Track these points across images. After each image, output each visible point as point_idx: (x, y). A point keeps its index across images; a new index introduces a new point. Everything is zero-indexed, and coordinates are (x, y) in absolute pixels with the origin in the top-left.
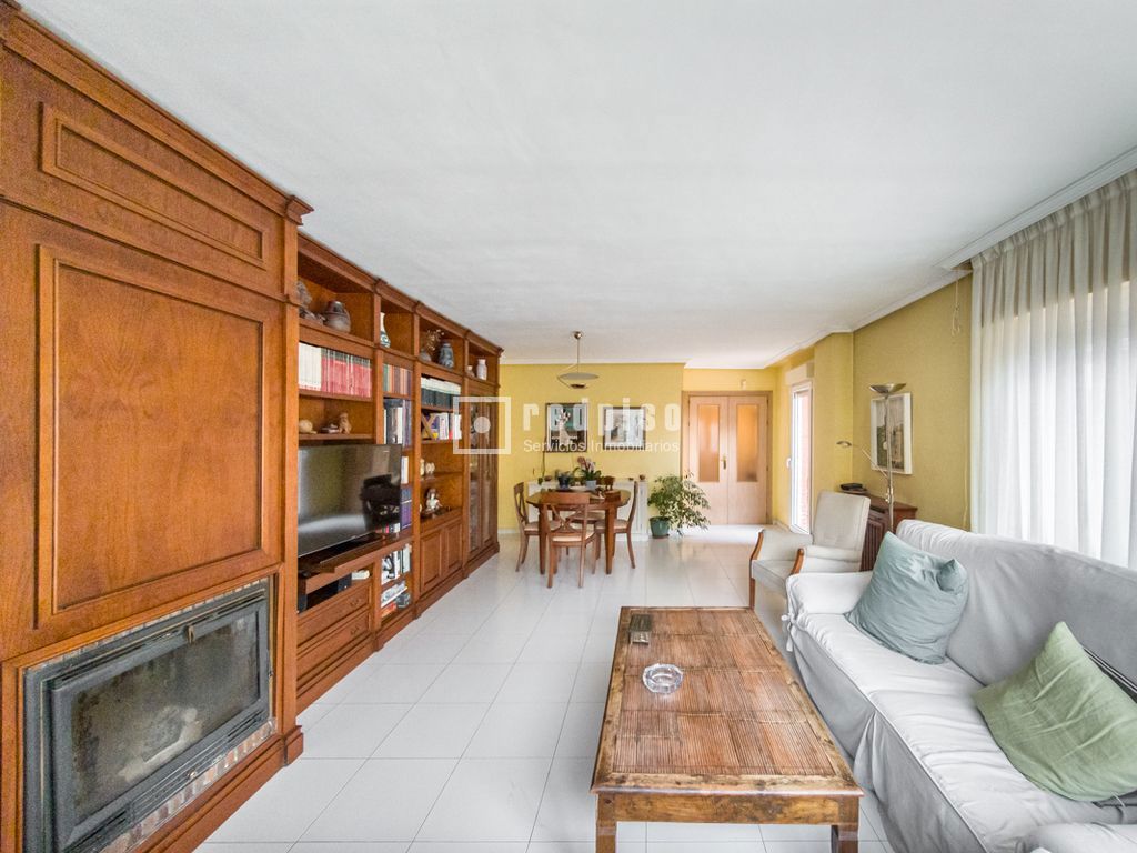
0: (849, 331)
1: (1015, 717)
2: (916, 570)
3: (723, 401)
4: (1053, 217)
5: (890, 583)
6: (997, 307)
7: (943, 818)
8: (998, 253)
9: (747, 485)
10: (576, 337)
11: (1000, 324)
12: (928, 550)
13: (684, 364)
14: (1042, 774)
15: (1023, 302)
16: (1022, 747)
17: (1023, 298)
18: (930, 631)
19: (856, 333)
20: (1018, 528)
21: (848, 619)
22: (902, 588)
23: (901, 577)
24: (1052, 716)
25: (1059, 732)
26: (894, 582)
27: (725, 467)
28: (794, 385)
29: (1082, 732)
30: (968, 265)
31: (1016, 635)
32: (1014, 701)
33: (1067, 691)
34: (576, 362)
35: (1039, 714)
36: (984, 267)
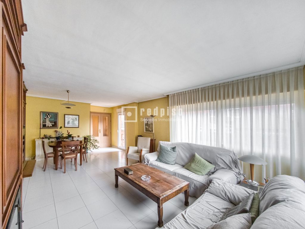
0: (138, 102)
1: (194, 167)
2: (169, 149)
3: (99, 115)
4: (183, 92)
5: (165, 152)
6: (174, 104)
7: (195, 183)
8: (174, 95)
9: (105, 137)
10: (68, 92)
11: (175, 107)
12: (170, 146)
13: (90, 104)
14: (200, 173)
15: (178, 104)
16: (196, 171)
17: (178, 103)
18: (173, 159)
19: (139, 103)
20: (181, 140)
21: (157, 161)
22: (168, 153)
23: (167, 151)
24: (199, 165)
25: (200, 167)
26: (166, 152)
27: (100, 133)
28: (118, 113)
29: (203, 166)
30: (168, 96)
31: (186, 157)
32: (193, 165)
33: (199, 161)
34: (68, 100)
35: (197, 165)
36: (171, 97)
